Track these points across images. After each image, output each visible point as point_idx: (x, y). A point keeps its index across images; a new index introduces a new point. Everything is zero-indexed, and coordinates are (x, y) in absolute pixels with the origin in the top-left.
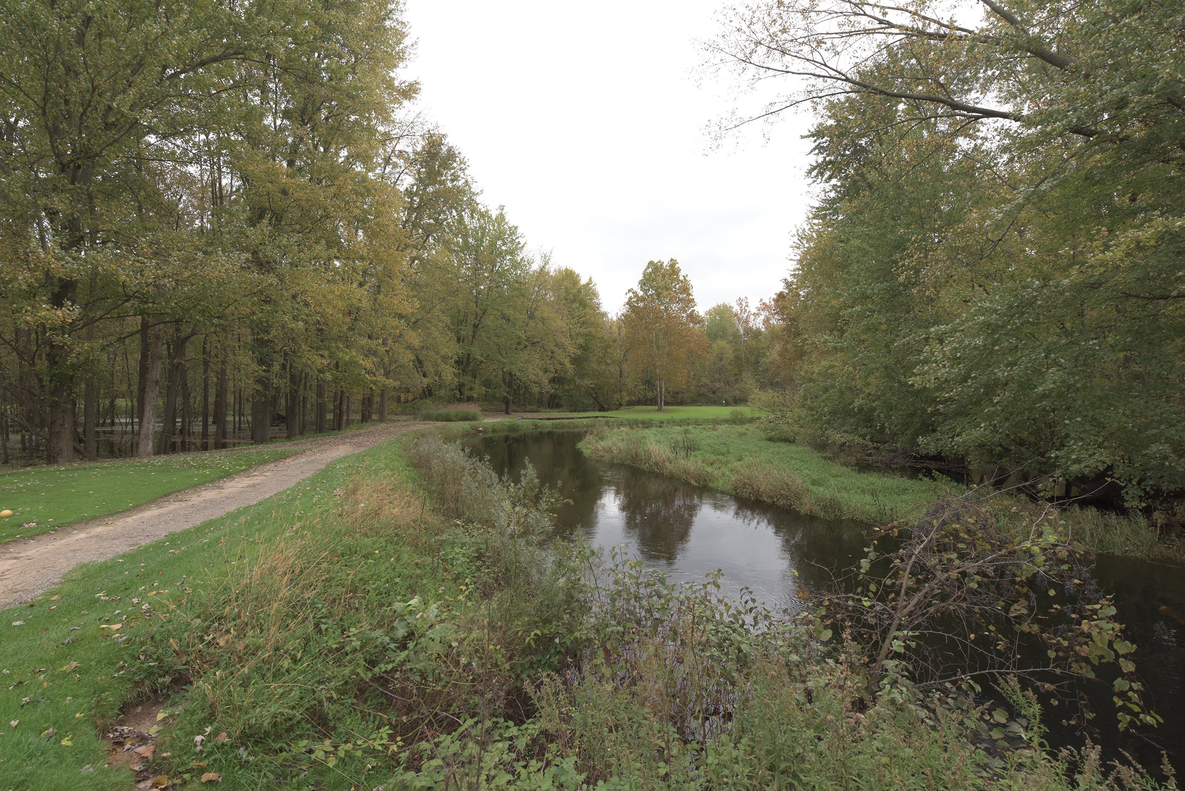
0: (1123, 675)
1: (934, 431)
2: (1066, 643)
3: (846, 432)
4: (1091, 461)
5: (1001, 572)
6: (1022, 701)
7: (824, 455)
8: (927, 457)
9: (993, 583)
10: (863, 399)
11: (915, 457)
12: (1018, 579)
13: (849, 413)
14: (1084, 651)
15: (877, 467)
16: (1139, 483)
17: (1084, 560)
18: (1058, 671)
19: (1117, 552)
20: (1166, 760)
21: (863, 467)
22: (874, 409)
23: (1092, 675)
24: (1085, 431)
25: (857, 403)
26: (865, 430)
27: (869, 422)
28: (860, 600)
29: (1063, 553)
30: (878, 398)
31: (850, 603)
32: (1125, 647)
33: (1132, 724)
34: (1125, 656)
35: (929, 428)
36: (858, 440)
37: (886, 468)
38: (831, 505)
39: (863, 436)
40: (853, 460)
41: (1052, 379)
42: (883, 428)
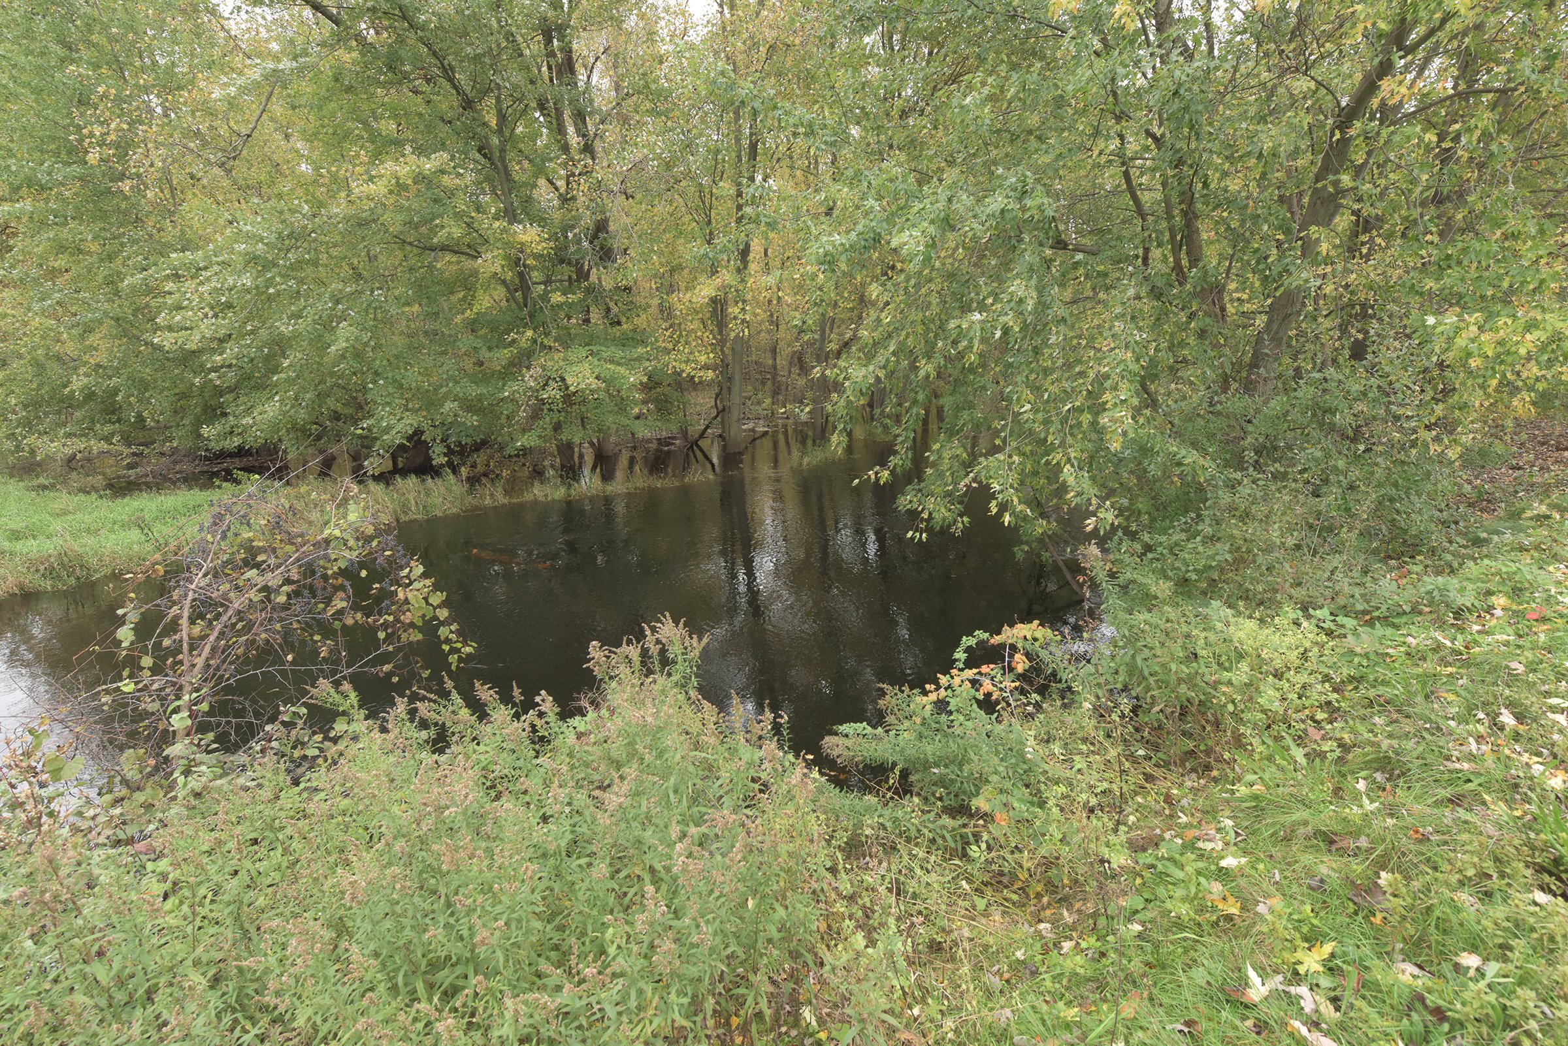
0: (442, 623)
1: (225, 415)
2: (391, 618)
3: (69, 435)
4: (399, 427)
5: (309, 570)
6: (337, 698)
7: (35, 483)
8: (223, 455)
9: (304, 586)
10: (87, 375)
11: (206, 458)
12: (330, 572)
13: (67, 404)
14: (407, 618)
15: (147, 484)
16: (443, 441)
17: (388, 530)
18: (391, 648)
19: (440, 514)
20: (446, 679)
21: (121, 488)
22: (116, 391)
23: (420, 637)
24: (389, 394)
25: (77, 384)
26: (109, 428)
27: (113, 413)
28: (118, 689)
29: (370, 530)
30: (117, 372)
31: (105, 699)
32: (437, 598)
33: (460, 660)
34: (439, 606)
35: (213, 412)
36: (97, 446)
37: (159, 483)
38: (65, 564)
39: (107, 439)
40: (98, 480)
41: (344, 336)
42: (140, 419)
